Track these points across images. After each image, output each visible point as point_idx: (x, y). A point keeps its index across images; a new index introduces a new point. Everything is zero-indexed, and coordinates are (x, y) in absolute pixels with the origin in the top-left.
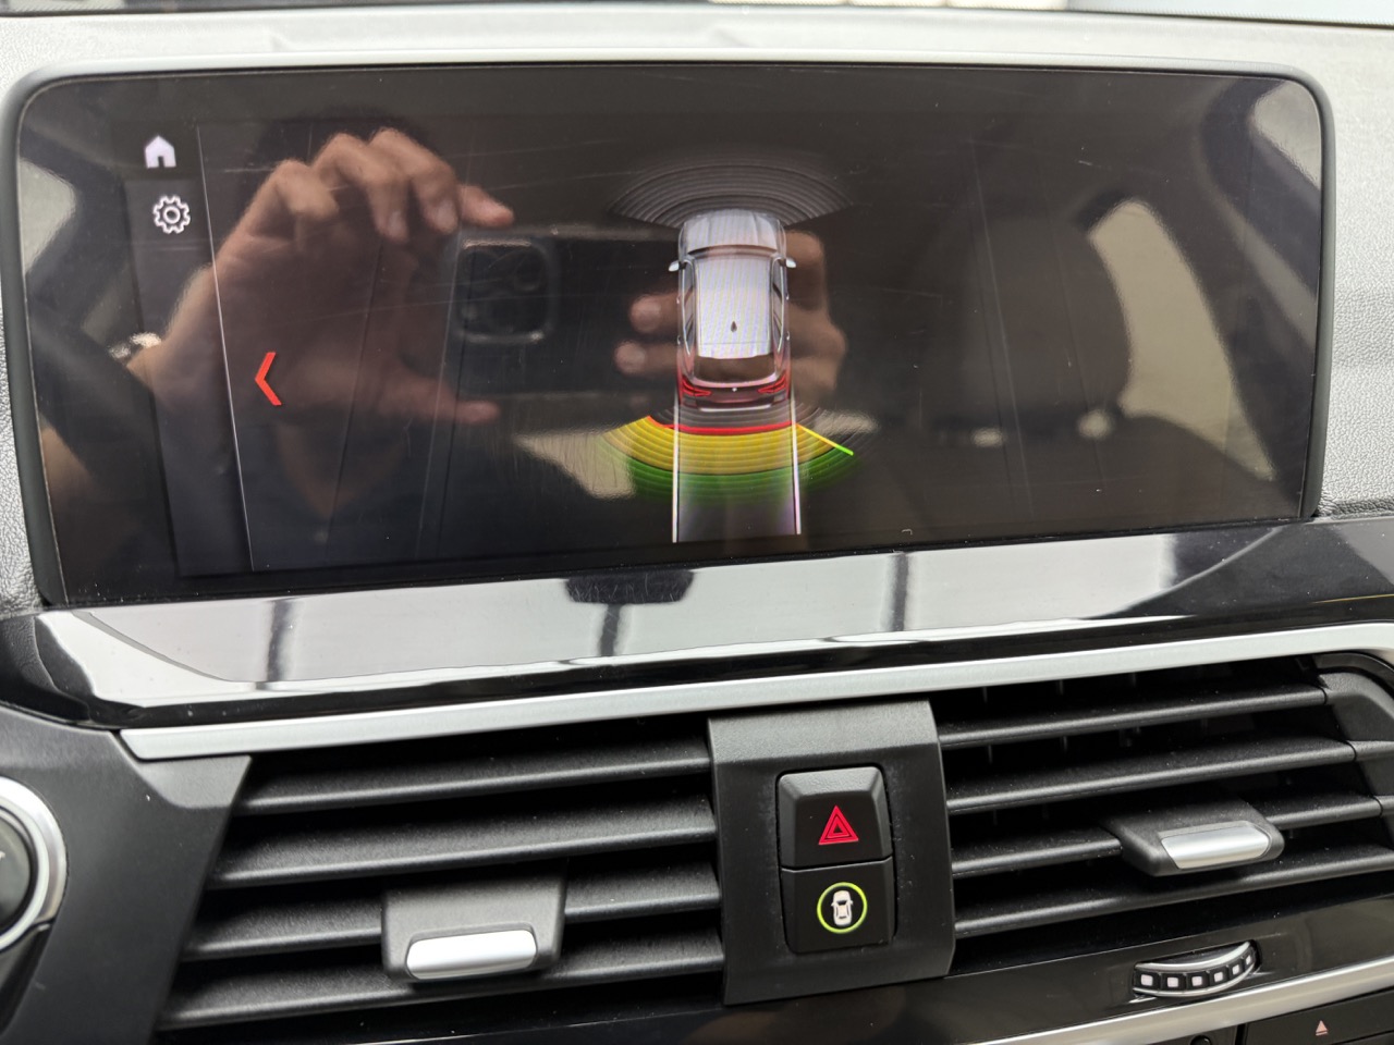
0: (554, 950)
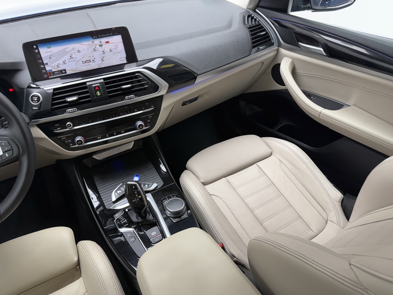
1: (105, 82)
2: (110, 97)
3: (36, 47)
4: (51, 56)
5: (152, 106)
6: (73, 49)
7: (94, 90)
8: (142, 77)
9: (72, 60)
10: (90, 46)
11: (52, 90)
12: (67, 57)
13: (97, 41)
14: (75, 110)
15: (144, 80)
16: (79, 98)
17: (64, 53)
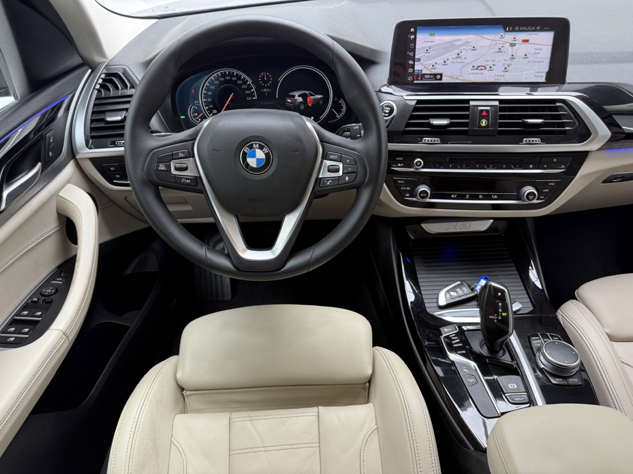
1: (500, 107)
2: (500, 133)
3: (413, 31)
4: (430, 48)
5: (563, 166)
6: (467, 42)
7: (478, 116)
8: (566, 111)
9: (459, 60)
10: (495, 42)
11: (416, 101)
12: (452, 55)
13: (509, 37)
14: (438, 141)
15: (567, 117)
16: (451, 123)
17: (451, 46)
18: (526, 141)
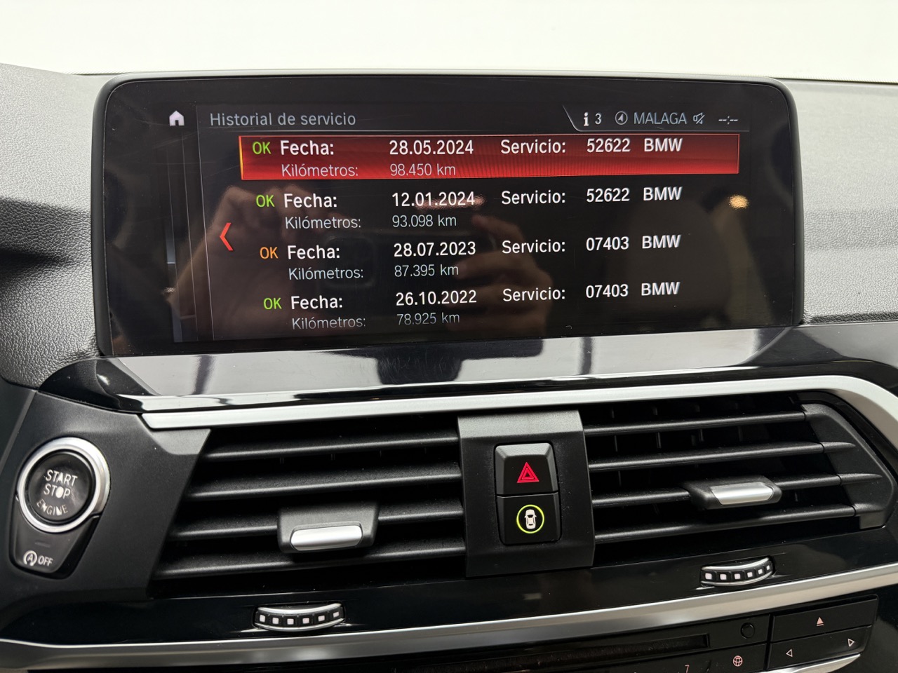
0: (372, 536)
1: (590, 438)
2: (608, 552)
3: (182, 123)
5: (851, 643)
7: (500, 490)
8: (847, 438)
11: (203, 436)
14: (329, 616)
15: (853, 459)
16: (380, 527)
18: (716, 576)
